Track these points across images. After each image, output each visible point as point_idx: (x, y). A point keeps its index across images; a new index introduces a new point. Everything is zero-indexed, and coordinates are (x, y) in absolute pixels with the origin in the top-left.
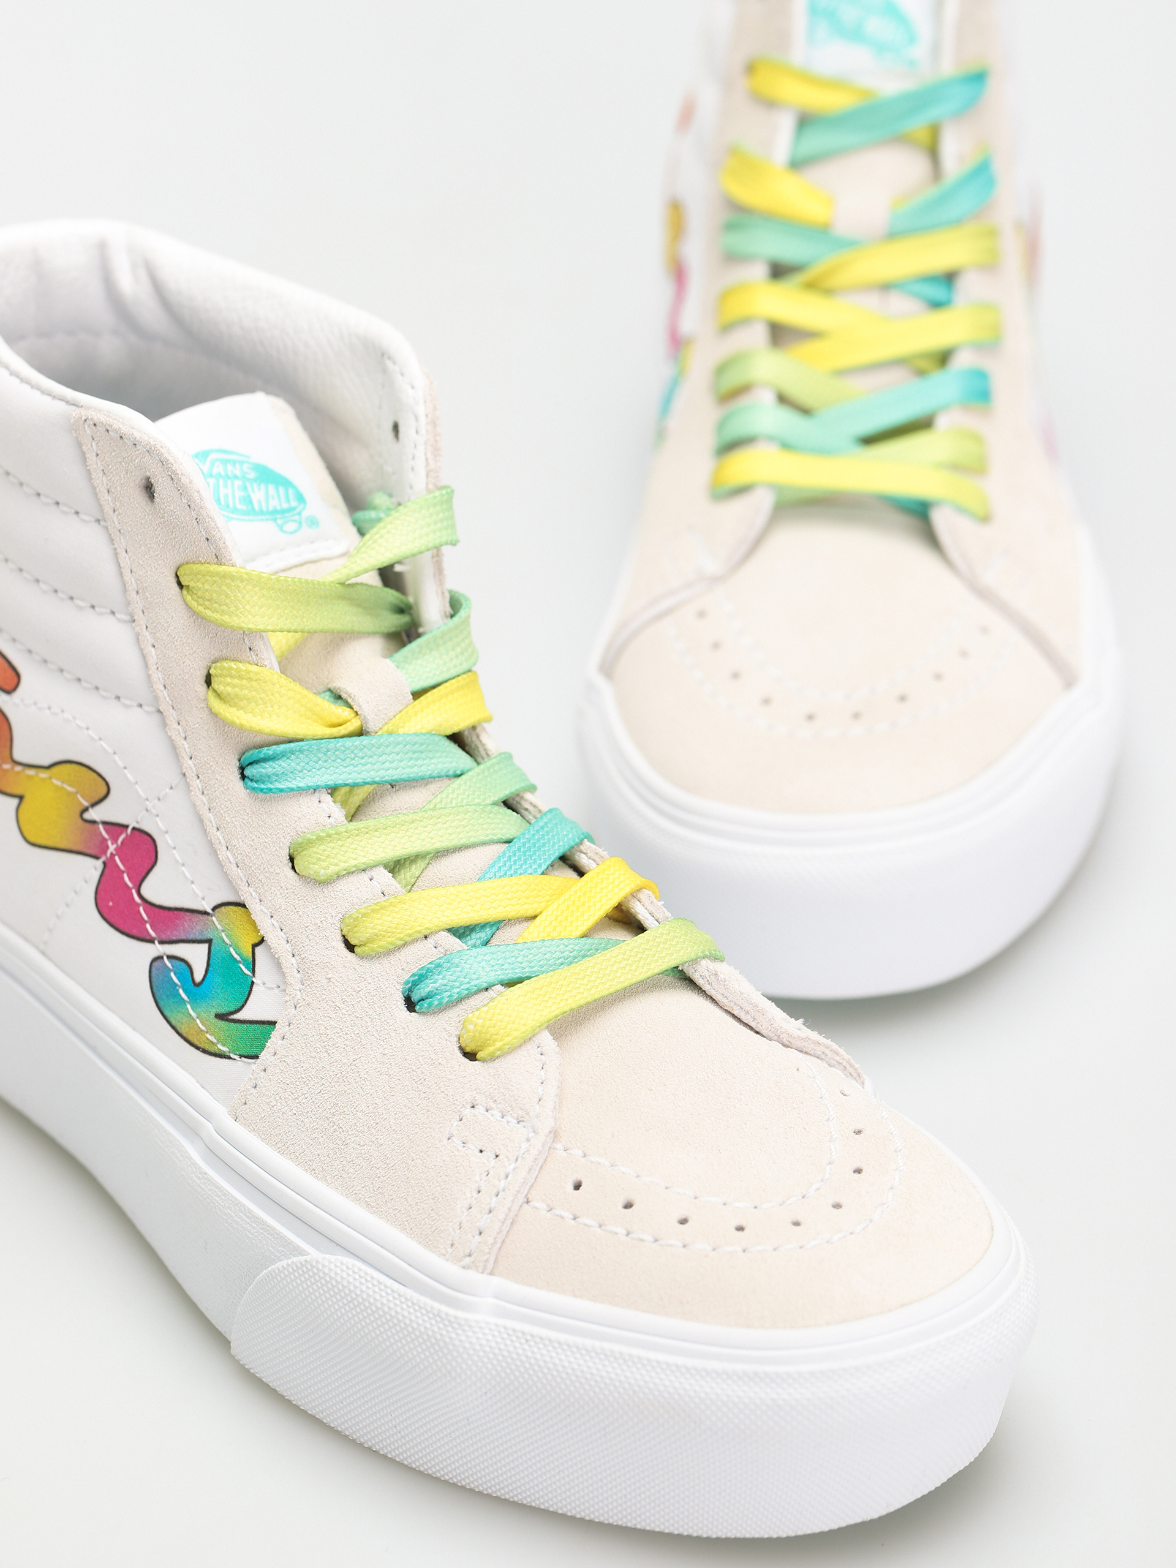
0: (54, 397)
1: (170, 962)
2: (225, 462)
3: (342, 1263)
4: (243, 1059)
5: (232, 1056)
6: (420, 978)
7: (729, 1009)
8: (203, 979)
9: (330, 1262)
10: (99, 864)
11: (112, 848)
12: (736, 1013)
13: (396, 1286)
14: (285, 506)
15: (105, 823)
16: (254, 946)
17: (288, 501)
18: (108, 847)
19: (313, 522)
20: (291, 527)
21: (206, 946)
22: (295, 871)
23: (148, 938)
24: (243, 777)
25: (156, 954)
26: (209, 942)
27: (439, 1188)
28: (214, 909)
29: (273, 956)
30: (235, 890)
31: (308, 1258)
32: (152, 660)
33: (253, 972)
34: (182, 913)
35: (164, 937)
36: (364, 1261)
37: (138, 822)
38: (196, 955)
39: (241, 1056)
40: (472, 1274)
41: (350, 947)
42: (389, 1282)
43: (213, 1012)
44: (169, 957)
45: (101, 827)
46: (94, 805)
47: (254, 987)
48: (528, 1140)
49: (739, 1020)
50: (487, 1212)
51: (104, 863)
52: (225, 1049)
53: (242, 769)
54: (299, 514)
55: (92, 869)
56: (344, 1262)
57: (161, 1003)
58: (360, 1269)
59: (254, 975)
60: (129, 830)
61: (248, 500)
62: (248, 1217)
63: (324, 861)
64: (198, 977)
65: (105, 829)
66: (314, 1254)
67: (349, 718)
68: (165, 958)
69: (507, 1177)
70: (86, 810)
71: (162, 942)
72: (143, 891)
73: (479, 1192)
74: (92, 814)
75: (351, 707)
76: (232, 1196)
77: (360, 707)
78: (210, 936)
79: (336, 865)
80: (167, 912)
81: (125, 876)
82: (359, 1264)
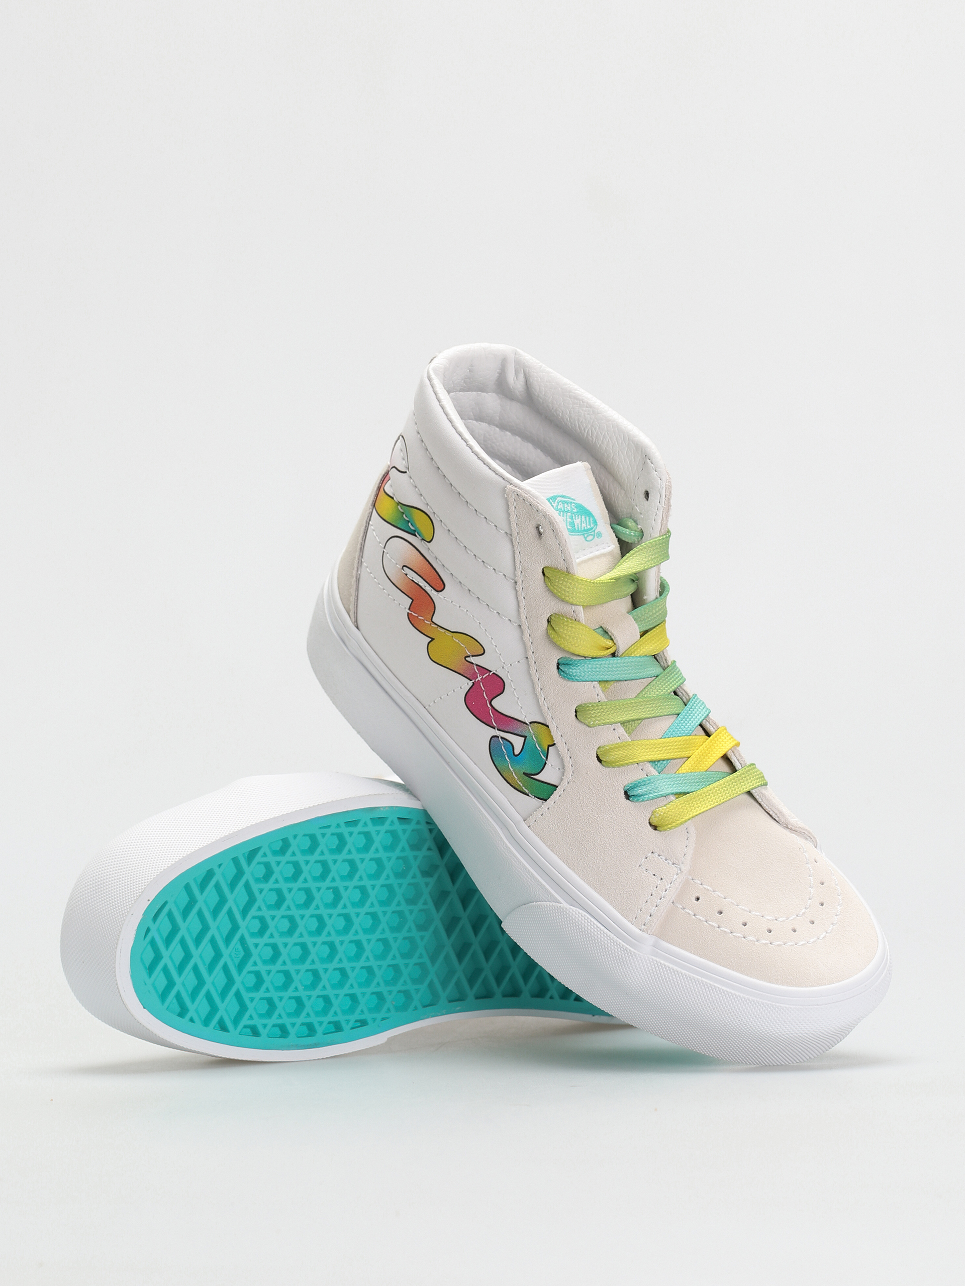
0: (496, 474)
1: (502, 741)
2: (564, 502)
3: (579, 913)
4: (536, 798)
5: (529, 794)
6: (635, 786)
7: (768, 812)
8: (519, 754)
9: (573, 910)
10: (471, 683)
11: (479, 678)
12: (771, 813)
13: (606, 931)
14: (589, 527)
15: (477, 665)
16: (549, 746)
17: (590, 525)
18: (477, 678)
19: (599, 535)
20: (590, 538)
21: (523, 738)
22: (578, 719)
23: (492, 725)
24: (558, 668)
25: (495, 734)
26: (525, 737)
27: (632, 889)
28: (530, 723)
29: (559, 755)
30: (544, 718)
31: (562, 906)
32: (523, 603)
33: (547, 758)
34: (513, 720)
35: (500, 728)
36: (590, 914)
37: (496, 671)
38: (518, 742)
39: (535, 797)
40: (645, 934)
41: (600, 761)
42: (602, 928)
43: (523, 771)
44: (501, 738)
45: (475, 666)
46: (473, 656)
47: (546, 765)
48: (677, 874)
49: (771, 816)
50: (655, 906)
51: (473, 683)
52: (527, 791)
53: (558, 664)
54: (594, 531)
55: (466, 684)
56: (580, 912)
57: (494, 758)
58: (588, 918)
59: (547, 760)
60: (491, 674)
61: (572, 524)
62: (531, 876)
63: (593, 718)
64: (517, 752)
65: (477, 668)
66: (564, 905)
67: (611, 646)
68: (500, 738)
69: (666, 891)
70: (469, 656)
71: (498, 730)
72: (493, 703)
73: (652, 895)
74: (471, 659)
75: (612, 639)
76: (523, 863)
77: (617, 641)
78: (526, 735)
79: (599, 721)
80: (504, 717)
81: (484, 693)
82: (588, 915)
